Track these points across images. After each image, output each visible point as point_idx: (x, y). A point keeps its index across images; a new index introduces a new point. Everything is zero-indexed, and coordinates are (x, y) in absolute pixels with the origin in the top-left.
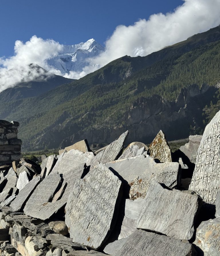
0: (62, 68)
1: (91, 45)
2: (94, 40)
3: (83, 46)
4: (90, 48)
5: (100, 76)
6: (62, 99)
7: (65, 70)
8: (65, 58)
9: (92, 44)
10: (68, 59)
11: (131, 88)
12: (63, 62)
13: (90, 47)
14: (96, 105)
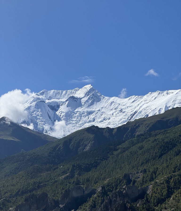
0: (48, 118)
1: (87, 92)
2: (92, 87)
3: (78, 92)
4: (85, 96)
5: (59, 147)
6: (13, 171)
7: (52, 120)
8: (53, 105)
9: (89, 91)
10: (57, 107)
11: (64, 172)
12: (50, 110)
13: (86, 94)
14: (23, 188)
